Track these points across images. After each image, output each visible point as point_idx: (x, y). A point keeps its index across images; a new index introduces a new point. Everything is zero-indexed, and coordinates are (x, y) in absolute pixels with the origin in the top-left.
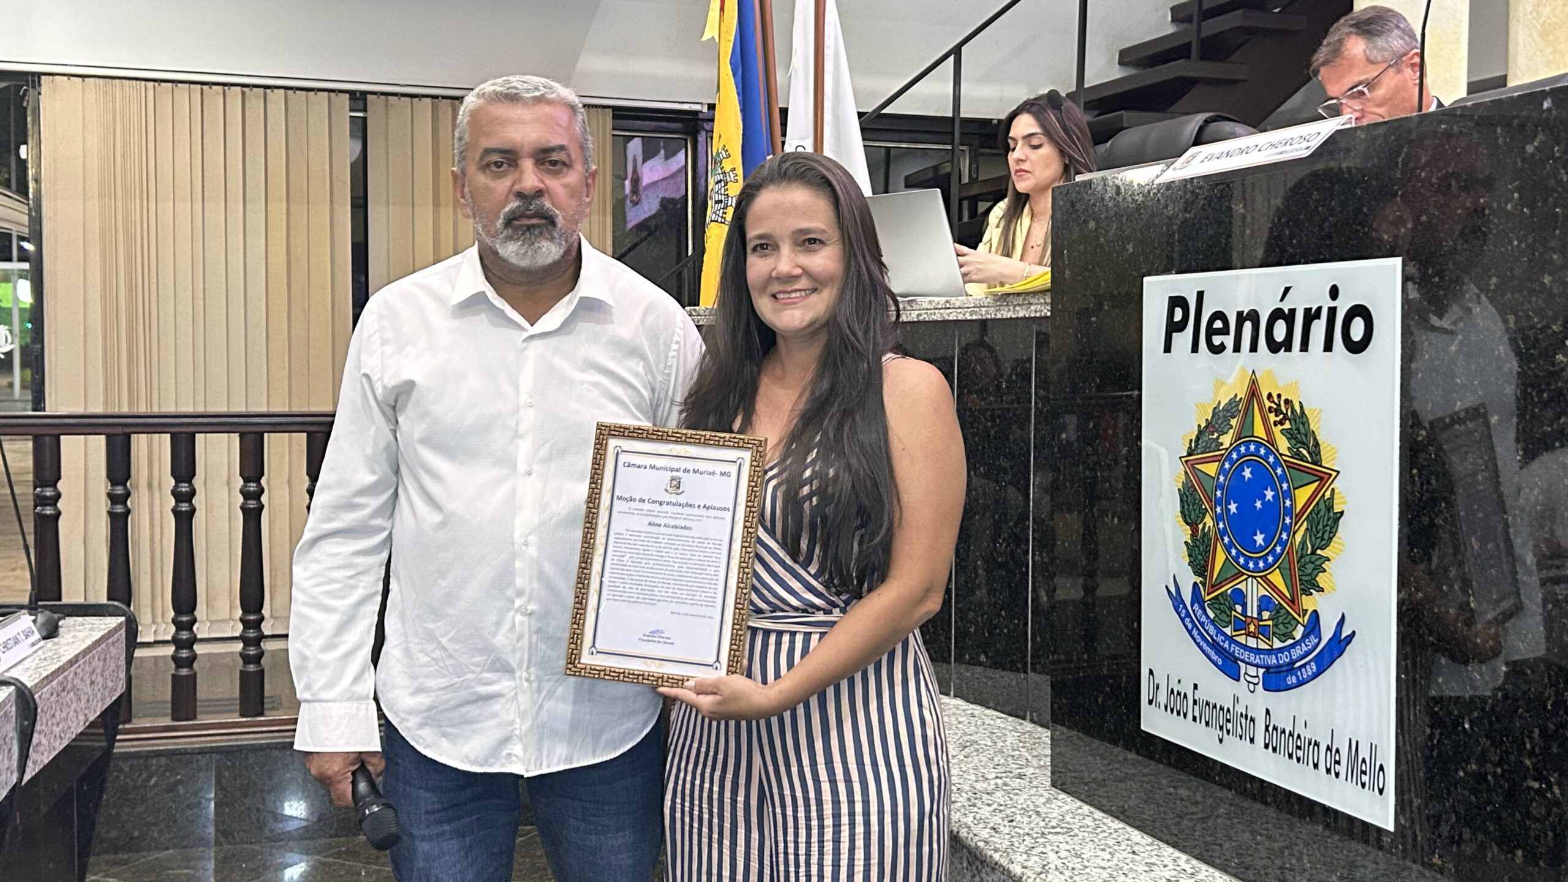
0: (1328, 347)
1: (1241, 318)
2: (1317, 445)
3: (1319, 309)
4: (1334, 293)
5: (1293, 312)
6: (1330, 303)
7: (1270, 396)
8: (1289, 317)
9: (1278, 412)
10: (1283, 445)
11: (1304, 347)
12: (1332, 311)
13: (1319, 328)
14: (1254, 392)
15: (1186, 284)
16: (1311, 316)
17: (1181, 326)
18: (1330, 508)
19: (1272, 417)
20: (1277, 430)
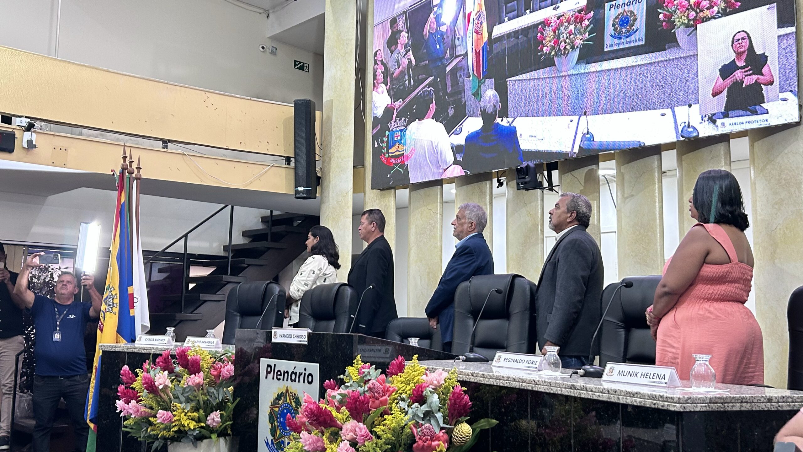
0: (304, 382)
1: (284, 372)
3: (302, 373)
4: (305, 369)
5: (296, 373)
6: (304, 372)
7: (291, 392)
8: (296, 374)
9: (293, 396)
10: (294, 405)
11: (299, 381)
12: (305, 374)
13: (302, 377)
14: (287, 391)
15: (272, 362)
16: (300, 374)
17: (270, 372)
19: (291, 398)
20: (292, 401)
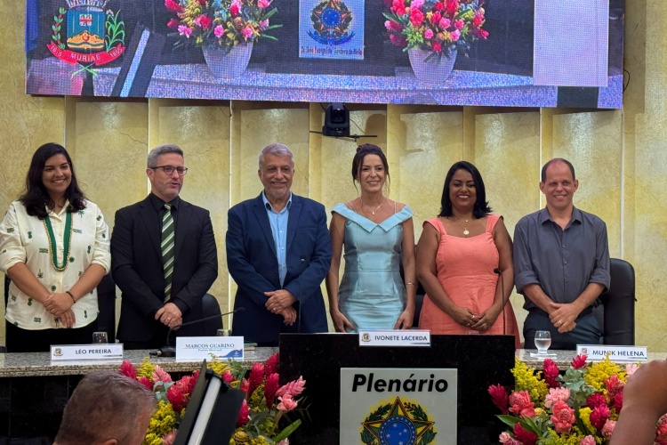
0: (430, 389)
1: (392, 382)
2: (426, 416)
3: (426, 380)
4: (432, 376)
6: (429, 379)
7: (405, 404)
8: (414, 382)
9: (409, 407)
10: (411, 416)
11: (420, 389)
12: (431, 382)
13: (426, 386)
14: (398, 402)
15: (366, 371)
16: (422, 382)
17: (361, 383)
18: (431, 432)
19: (406, 409)
20: (409, 413)
